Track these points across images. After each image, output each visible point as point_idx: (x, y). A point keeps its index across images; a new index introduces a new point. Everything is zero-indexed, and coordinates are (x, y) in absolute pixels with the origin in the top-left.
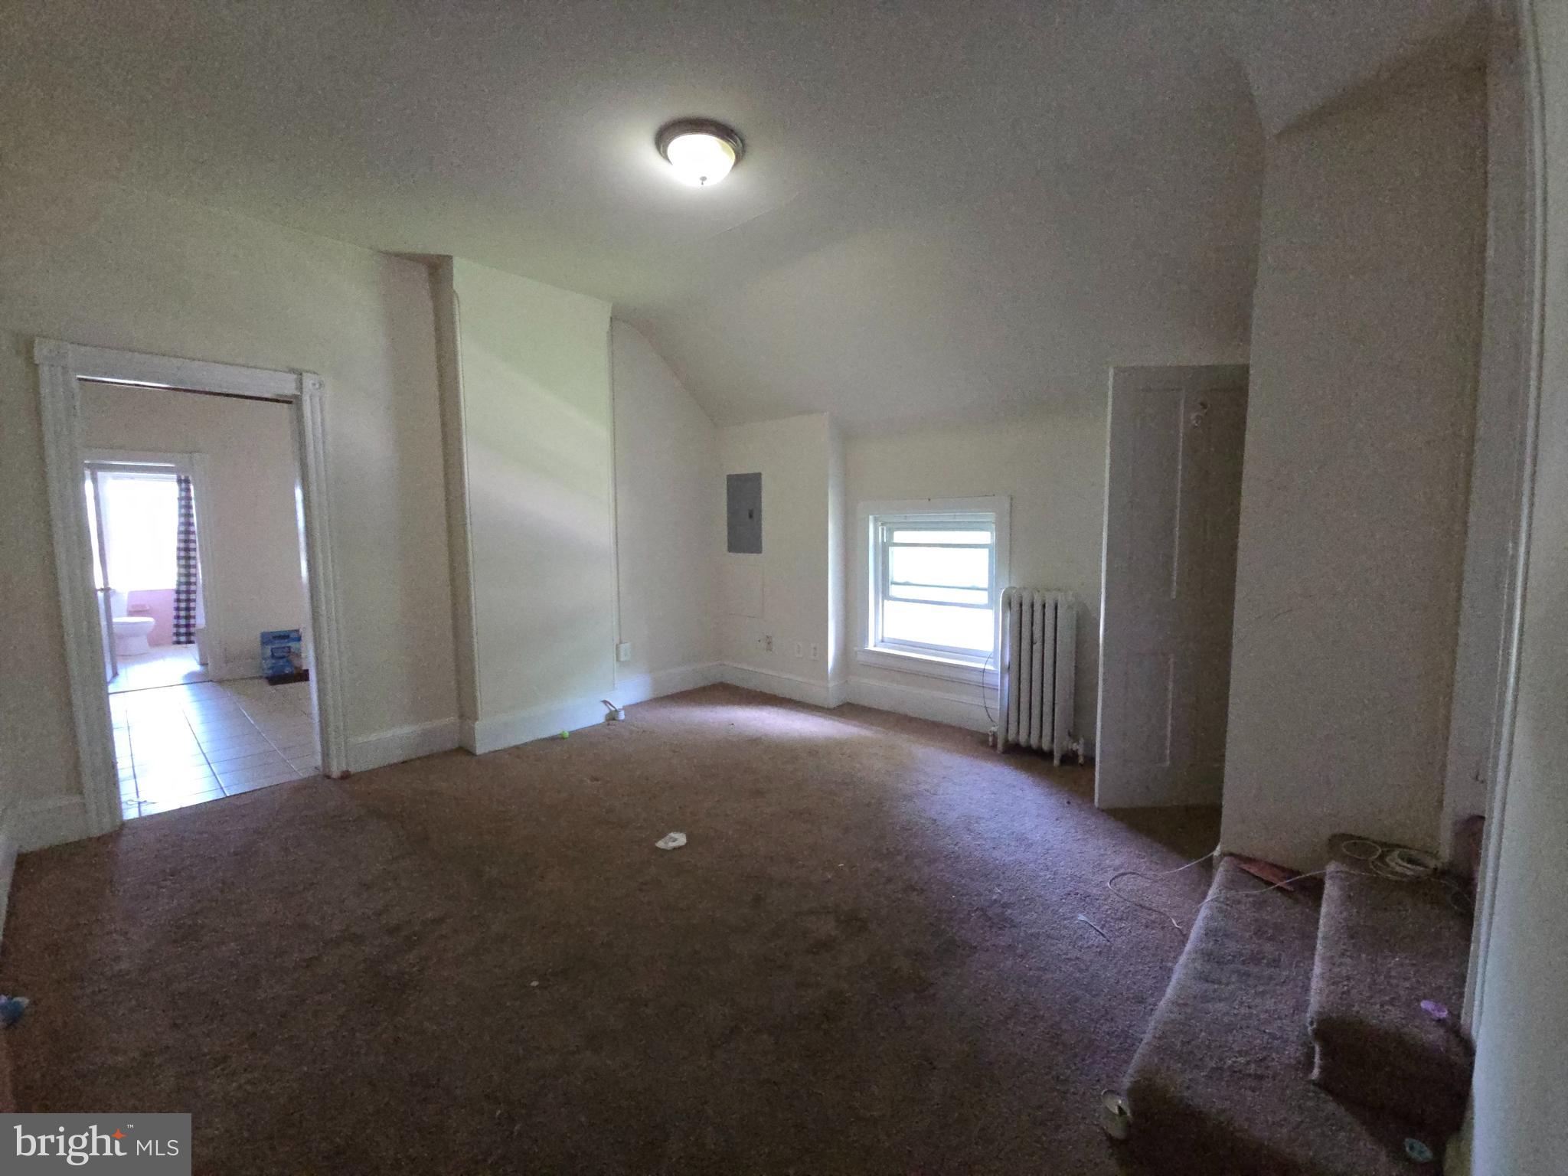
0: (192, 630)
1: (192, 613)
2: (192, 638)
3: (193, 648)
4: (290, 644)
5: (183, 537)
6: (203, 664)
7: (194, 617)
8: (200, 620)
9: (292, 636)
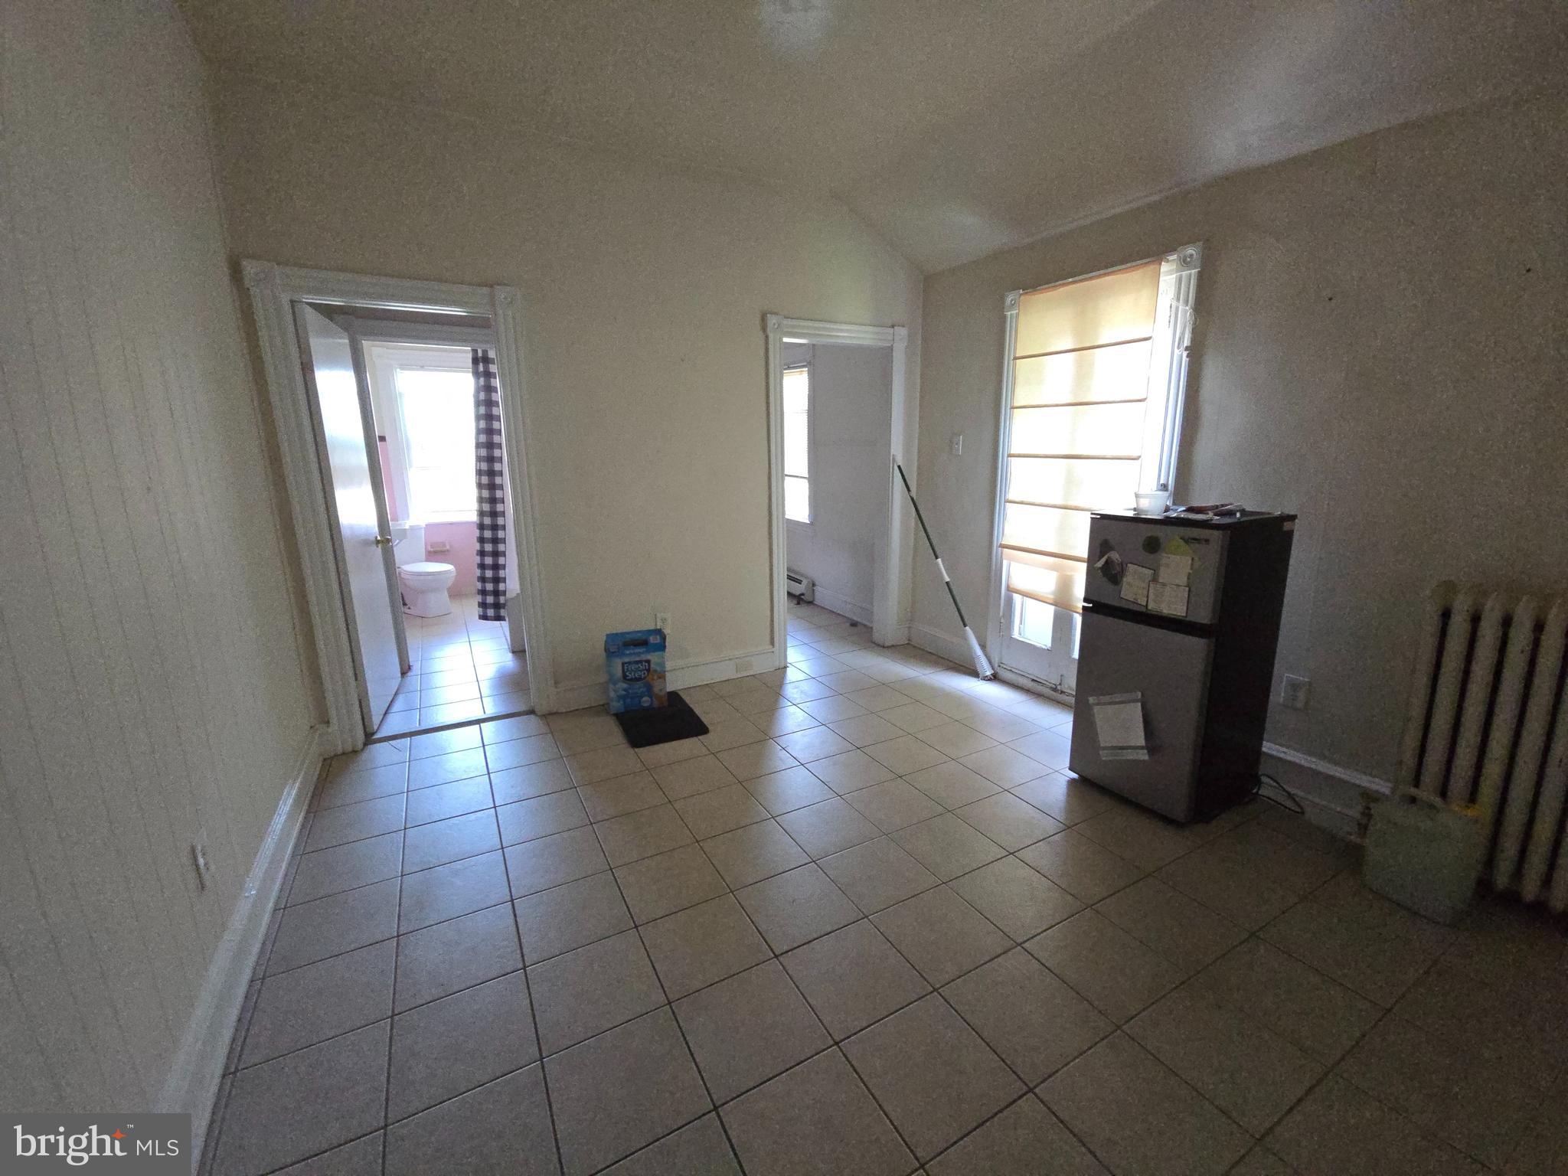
0: (502, 599)
1: (501, 573)
2: (503, 612)
3: (505, 624)
4: (649, 657)
5: (484, 452)
6: (518, 651)
7: (504, 580)
8: (512, 584)
9: (652, 639)
